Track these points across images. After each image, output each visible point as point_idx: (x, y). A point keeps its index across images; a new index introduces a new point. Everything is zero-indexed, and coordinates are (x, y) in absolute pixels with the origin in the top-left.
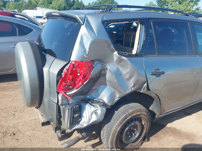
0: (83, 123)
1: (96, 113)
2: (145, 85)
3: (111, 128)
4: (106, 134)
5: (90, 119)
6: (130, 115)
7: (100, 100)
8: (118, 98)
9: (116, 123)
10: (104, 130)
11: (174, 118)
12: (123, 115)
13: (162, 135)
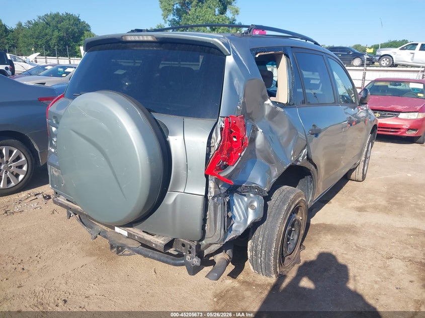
0: (236, 226)
1: (252, 207)
2: (304, 151)
3: (273, 230)
4: (262, 243)
5: (246, 219)
6: (293, 203)
7: (253, 185)
8: (275, 177)
9: (277, 219)
10: (256, 238)
11: (313, 211)
12: (285, 205)
13: (316, 237)
